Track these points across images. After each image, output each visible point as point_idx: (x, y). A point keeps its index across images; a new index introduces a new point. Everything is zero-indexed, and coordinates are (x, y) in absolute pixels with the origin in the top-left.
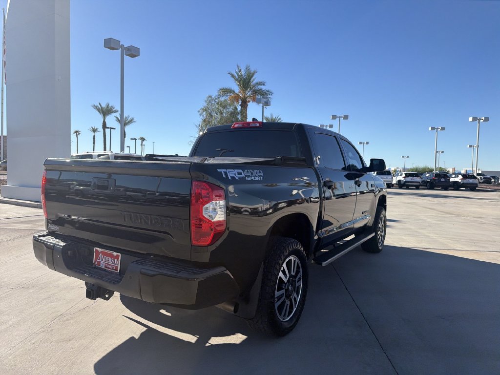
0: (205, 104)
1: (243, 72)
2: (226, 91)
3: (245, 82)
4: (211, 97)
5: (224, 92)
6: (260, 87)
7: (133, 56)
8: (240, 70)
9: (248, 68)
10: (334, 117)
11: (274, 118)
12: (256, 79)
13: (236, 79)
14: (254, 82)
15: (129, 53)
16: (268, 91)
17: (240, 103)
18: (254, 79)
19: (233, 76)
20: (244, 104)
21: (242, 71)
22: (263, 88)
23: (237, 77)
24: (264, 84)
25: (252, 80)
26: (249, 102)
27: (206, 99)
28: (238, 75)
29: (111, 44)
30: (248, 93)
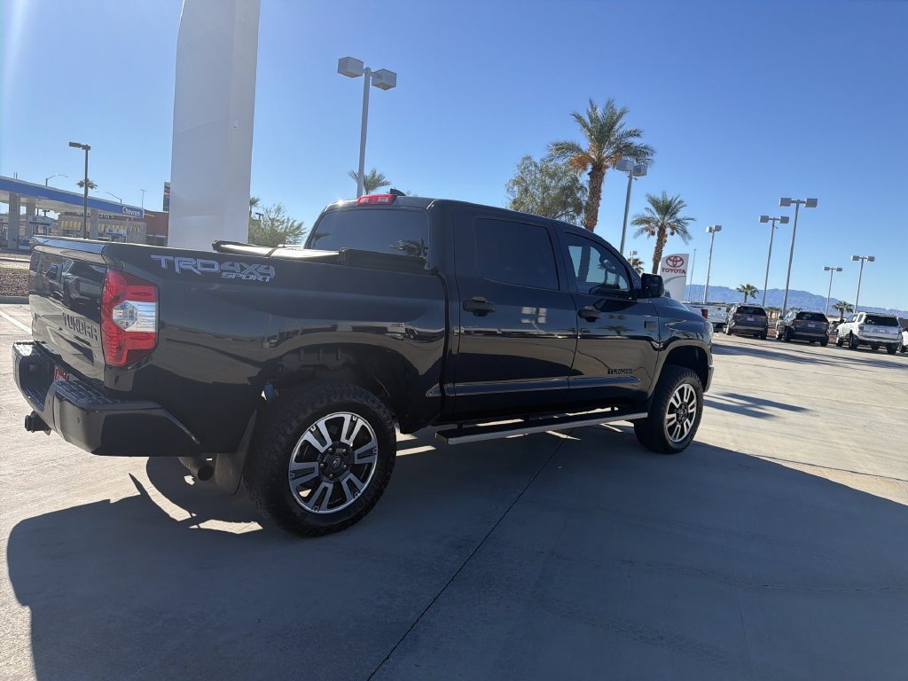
0: (517, 172)
1: (599, 112)
2: (564, 148)
3: (602, 131)
4: (529, 158)
5: (558, 150)
6: (631, 140)
7: (386, 87)
8: (594, 109)
9: (609, 105)
10: (786, 202)
11: (669, 199)
12: (624, 126)
13: (585, 125)
14: (621, 131)
15: (379, 81)
16: (645, 148)
17: (589, 170)
18: (621, 126)
19: (579, 118)
20: (598, 173)
21: (598, 109)
22: (636, 141)
23: (587, 120)
24: (638, 135)
25: (617, 127)
26: (607, 167)
27: (520, 163)
28: (590, 117)
29: (348, 67)
30: (607, 152)
